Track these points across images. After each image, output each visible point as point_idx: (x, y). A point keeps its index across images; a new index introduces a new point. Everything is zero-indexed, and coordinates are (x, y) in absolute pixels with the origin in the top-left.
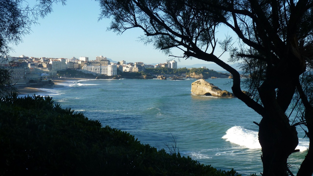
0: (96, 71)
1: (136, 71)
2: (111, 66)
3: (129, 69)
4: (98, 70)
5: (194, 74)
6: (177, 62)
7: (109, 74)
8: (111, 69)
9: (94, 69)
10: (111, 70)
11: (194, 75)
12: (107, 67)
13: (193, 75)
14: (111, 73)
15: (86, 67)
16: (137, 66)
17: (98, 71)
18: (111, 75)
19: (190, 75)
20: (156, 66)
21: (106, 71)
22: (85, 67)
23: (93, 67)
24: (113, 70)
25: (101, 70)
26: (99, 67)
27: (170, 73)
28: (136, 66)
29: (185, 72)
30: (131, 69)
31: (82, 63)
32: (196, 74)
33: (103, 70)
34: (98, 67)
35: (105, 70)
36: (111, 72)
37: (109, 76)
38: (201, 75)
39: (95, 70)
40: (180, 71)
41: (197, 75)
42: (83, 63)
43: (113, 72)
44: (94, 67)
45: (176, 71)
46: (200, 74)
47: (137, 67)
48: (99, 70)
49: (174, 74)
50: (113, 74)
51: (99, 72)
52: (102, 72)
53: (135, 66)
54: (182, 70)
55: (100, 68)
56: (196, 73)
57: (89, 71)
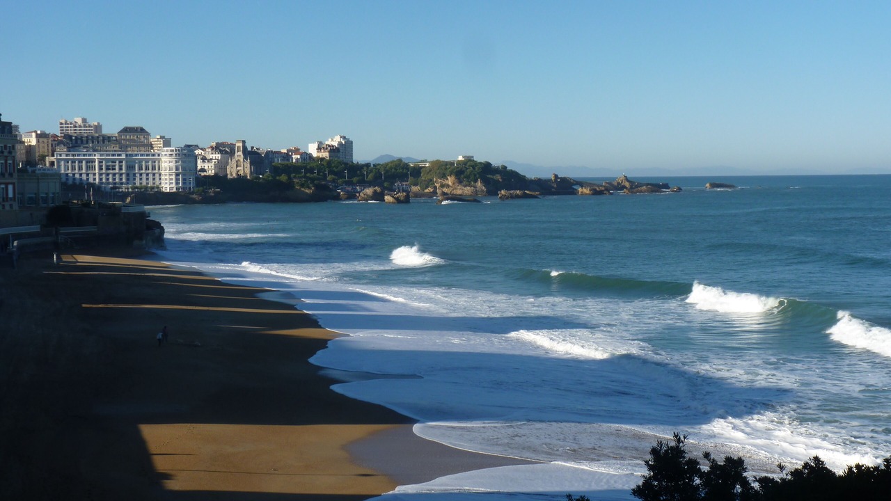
0: (111, 171)
1: (241, 173)
2: (174, 153)
3: (212, 164)
4: (121, 168)
5: (450, 180)
6: (352, 142)
7: (168, 184)
8: (173, 165)
9: (104, 164)
10: (177, 169)
11: (450, 184)
12: (157, 157)
13: (448, 186)
14: (174, 181)
15: (67, 155)
16: (246, 153)
17: (121, 174)
18: (174, 190)
19: (438, 185)
20: (299, 157)
21: (154, 174)
22: (64, 157)
23: (97, 157)
24: (184, 169)
25: (130, 167)
26: (123, 156)
27: (355, 179)
28: (240, 153)
29: (403, 177)
30: (221, 165)
31: (41, 140)
32: (460, 182)
33: (140, 168)
34: (119, 155)
35: (147, 168)
36: (174, 177)
37: (168, 191)
38: (479, 184)
39: (108, 168)
40: (387, 172)
41: (465, 186)
42: (45, 140)
43: (183, 175)
44: (101, 155)
45: (371, 171)
46: (476, 181)
47: (245, 158)
48: (124, 167)
49: (368, 182)
50: (184, 183)
51: (124, 176)
52: (138, 175)
53: (239, 155)
54: (391, 168)
55: (127, 162)
56: (459, 179)
57: (67, 174)
